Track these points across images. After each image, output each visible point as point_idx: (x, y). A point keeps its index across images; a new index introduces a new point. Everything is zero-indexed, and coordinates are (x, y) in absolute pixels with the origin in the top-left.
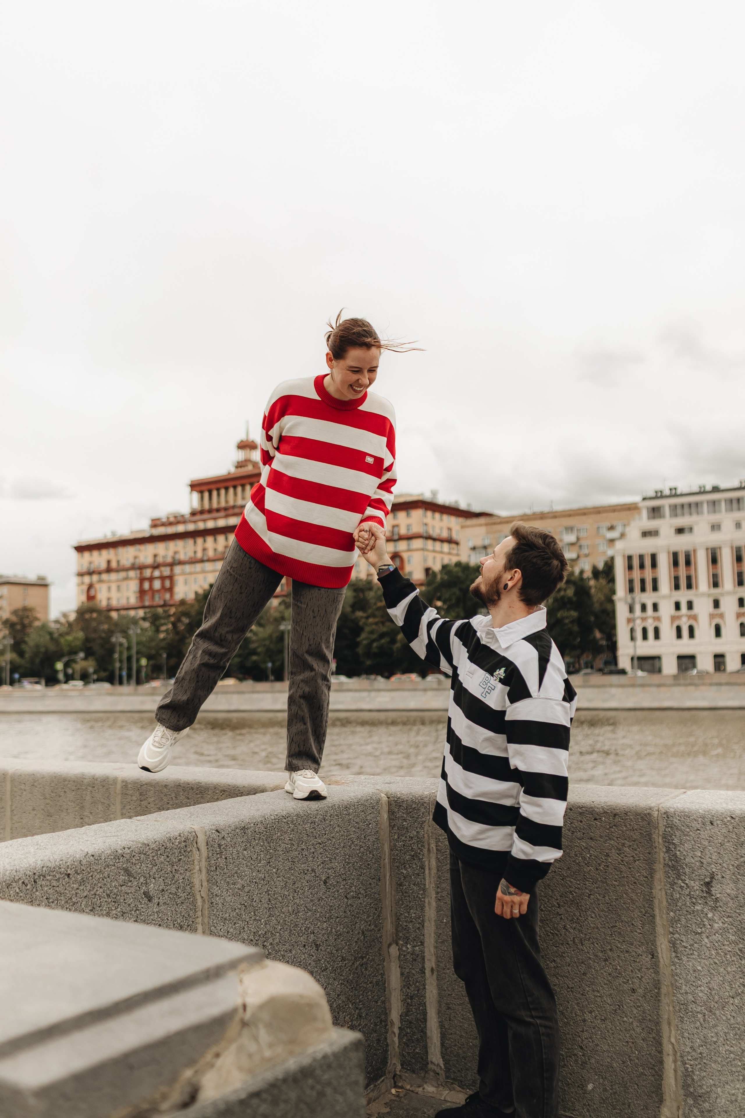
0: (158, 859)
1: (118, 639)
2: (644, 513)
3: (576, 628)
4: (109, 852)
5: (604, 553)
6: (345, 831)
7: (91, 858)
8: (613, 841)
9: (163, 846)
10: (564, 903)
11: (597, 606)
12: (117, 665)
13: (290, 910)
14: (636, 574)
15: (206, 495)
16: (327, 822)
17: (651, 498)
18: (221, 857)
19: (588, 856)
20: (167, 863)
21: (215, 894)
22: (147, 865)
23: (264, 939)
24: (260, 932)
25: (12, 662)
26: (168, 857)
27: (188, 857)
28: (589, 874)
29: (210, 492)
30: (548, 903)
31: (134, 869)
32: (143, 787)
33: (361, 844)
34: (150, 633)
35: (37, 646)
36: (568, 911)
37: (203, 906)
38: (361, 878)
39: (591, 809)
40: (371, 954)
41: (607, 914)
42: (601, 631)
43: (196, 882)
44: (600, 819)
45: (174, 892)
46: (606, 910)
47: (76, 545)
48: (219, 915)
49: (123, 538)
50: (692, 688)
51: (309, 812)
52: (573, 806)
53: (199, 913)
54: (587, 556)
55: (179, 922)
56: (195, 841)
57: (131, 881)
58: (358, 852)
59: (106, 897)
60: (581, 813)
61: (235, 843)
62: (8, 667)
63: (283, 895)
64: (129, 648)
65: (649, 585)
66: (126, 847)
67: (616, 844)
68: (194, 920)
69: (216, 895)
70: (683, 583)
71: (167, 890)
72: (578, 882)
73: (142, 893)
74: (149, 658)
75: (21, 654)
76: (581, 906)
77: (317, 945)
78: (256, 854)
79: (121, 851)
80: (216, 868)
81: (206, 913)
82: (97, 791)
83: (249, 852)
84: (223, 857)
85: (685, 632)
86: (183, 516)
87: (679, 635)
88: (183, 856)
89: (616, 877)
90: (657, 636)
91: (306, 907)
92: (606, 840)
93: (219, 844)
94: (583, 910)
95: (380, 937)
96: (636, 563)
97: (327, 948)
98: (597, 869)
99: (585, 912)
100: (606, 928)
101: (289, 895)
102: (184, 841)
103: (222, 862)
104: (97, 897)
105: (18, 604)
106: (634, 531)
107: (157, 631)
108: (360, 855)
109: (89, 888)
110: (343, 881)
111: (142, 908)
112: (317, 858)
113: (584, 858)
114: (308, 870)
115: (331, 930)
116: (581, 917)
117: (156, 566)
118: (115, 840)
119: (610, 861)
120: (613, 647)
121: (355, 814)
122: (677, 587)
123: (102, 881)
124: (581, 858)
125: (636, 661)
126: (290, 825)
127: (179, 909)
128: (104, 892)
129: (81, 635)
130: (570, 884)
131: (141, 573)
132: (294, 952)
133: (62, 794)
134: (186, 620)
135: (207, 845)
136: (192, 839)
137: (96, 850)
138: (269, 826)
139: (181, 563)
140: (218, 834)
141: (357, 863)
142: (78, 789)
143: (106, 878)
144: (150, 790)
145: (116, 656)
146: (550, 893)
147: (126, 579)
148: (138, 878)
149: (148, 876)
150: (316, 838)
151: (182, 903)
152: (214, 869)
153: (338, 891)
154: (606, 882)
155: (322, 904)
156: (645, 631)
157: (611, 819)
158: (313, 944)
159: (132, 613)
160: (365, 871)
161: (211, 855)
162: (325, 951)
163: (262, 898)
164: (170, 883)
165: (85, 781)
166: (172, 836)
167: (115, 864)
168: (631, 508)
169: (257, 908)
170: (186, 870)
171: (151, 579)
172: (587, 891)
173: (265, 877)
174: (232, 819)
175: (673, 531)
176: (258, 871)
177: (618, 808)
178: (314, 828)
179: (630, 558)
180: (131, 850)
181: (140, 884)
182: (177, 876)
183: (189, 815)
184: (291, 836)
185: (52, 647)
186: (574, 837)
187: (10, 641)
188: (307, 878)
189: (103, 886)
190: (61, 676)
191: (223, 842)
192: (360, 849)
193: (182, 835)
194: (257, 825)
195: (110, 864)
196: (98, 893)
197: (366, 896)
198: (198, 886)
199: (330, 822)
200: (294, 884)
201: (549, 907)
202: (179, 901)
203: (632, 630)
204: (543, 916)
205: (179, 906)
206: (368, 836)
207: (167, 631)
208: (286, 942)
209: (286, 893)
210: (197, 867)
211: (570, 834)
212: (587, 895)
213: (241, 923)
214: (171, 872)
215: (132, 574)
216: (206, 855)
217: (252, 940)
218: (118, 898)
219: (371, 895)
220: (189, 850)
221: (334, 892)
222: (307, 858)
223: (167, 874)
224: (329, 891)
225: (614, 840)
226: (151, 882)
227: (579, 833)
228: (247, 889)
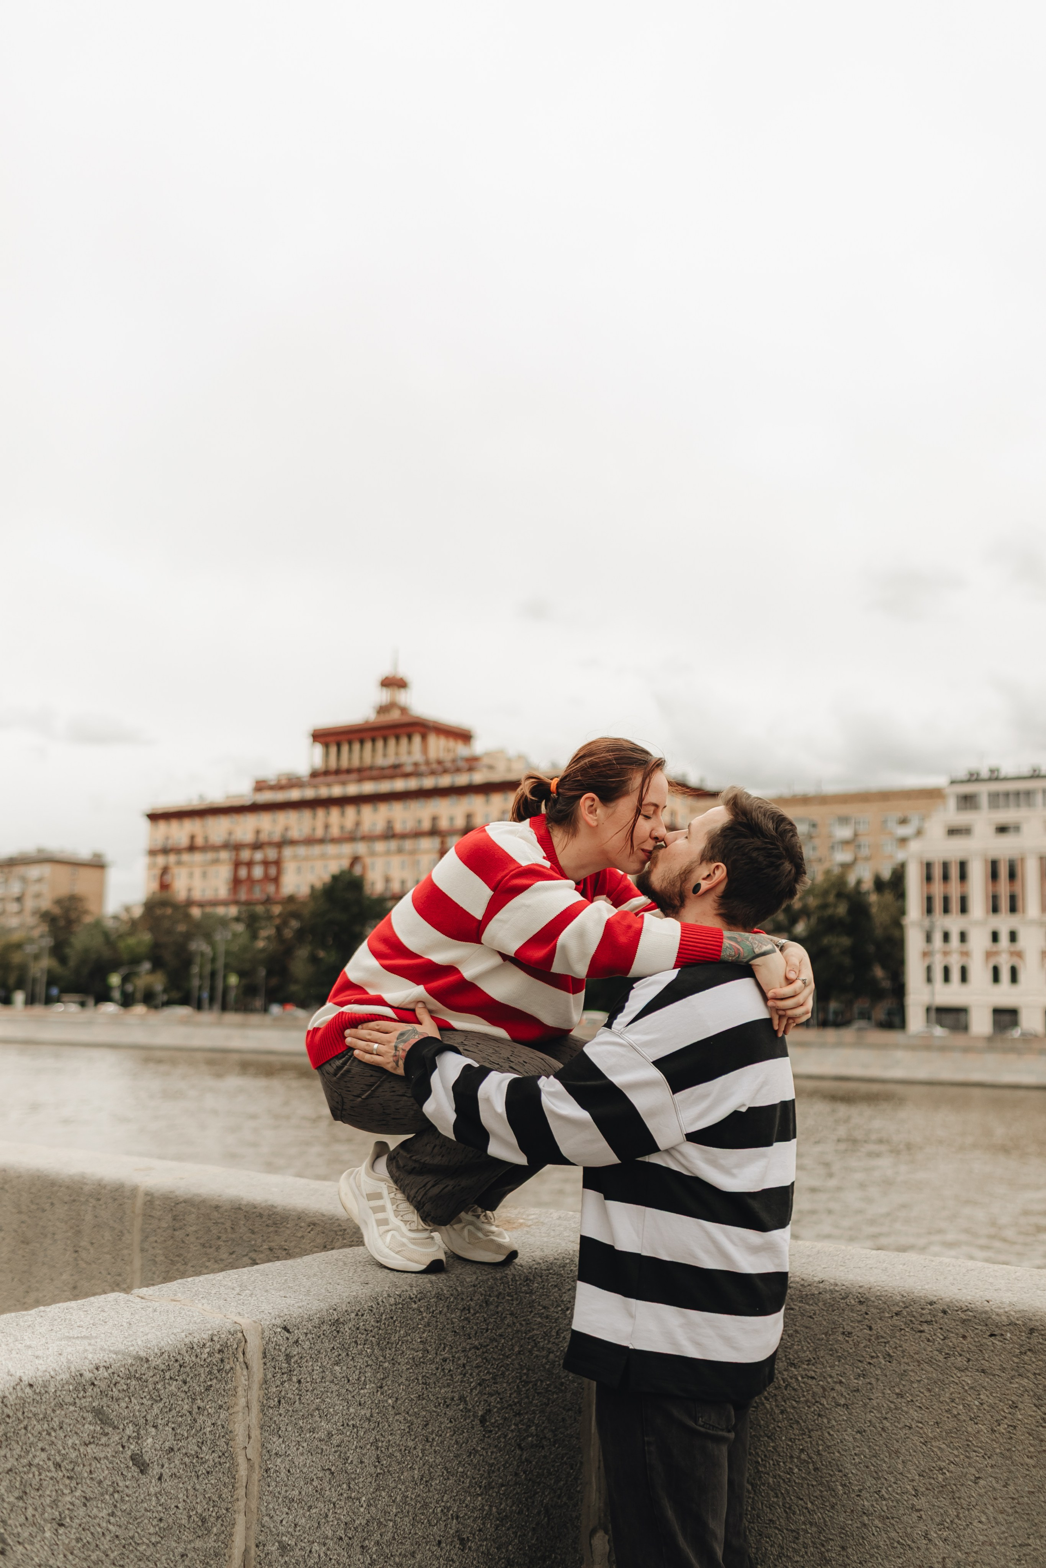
0: (165, 1388)
1: (199, 946)
2: (952, 803)
3: (847, 961)
4: (65, 1376)
5: (891, 857)
6: (523, 1323)
7: (28, 1390)
8: (1026, 1380)
9: (177, 1361)
10: (927, 1489)
11: (879, 932)
12: (196, 982)
13: (416, 1477)
14: (938, 889)
15: (333, 750)
16: (492, 1307)
17: (962, 782)
18: (290, 1380)
19: (977, 1403)
20: (183, 1395)
21: (274, 1451)
22: (141, 1401)
23: (365, 1535)
24: (357, 1522)
25: (50, 972)
26: (185, 1382)
27: (226, 1382)
28: (977, 1438)
29: (339, 745)
30: (894, 1486)
31: (115, 1410)
32: (179, 1206)
33: (549, 1346)
34: (244, 940)
35: (86, 951)
36: (934, 1506)
37: (249, 1477)
38: (548, 1409)
39: (984, 1315)
40: (559, 1552)
41: (1012, 1519)
42: (884, 967)
43: (239, 1430)
44: (1002, 1335)
45: (193, 1452)
46: (1010, 1511)
47: (149, 812)
48: (279, 1493)
49: (215, 806)
50: (1012, 1057)
51: (459, 1289)
52: (949, 1307)
53: (241, 1492)
54: (867, 859)
55: (199, 1511)
56: (240, 1350)
57: (107, 1434)
58: (544, 1360)
59: (53, 1469)
60: (963, 1321)
61: (319, 1352)
62: (44, 979)
63: (403, 1448)
64: (214, 960)
65: (955, 905)
66: (101, 1365)
67: (1032, 1386)
68: (230, 1505)
69: (276, 1454)
70: (1004, 903)
71: (179, 1450)
72: (956, 1452)
73: (128, 1457)
74: (242, 974)
75: (63, 960)
76: (959, 1498)
77: (464, 1539)
78: (357, 1372)
79: (91, 1375)
80: (279, 1402)
81: (255, 1489)
82: (104, 1207)
83: (345, 1368)
84: (295, 1379)
85: (1005, 975)
86: (298, 778)
87: (996, 978)
88: (215, 1381)
89: (1032, 1449)
90: (964, 978)
91: (446, 1468)
92: (1013, 1377)
93: (287, 1355)
94: (964, 1506)
95: (578, 1518)
96: (937, 872)
97: (481, 1545)
98: (993, 1431)
99: (968, 1510)
100: (1008, 1547)
101: (415, 1448)
102: (220, 1351)
103: (290, 1389)
104: (34, 1469)
105: (63, 890)
106: (936, 827)
107: (254, 936)
108: (547, 1367)
109: (18, 1451)
110: (515, 1416)
111: (127, 1487)
112: (471, 1375)
113: (968, 1407)
114: (452, 1399)
115: (490, 1509)
116: (960, 1519)
117: (257, 846)
118: (82, 1348)
119: (1020, 1417)
120: (899, 990)
121: (541, 1291)
122: (995, 909)
123: (47, 1437)
124: (961, 1407)
125: (933, 1014)
126: (424, 1314)
127: (201, 1484)
128: (49, 1459)
129: (147, 937)
130: (939, 1454)
131: (237, 855)
132: (419, 1556)
133: (47, 1206)
134: (295, 924)
135: (265, 1357)
136: (235, 1346)
137: (40, 1373)
138: (384, 1317)
139: (293, 843)
140: (287, 1335)
141: (542, 1381)
142: (74, 1201)
143: (55, 1431)
144: (190, 1213)
145: (195, 970)
146: (900, 1466)
147: (216, 861)
148: (121, 1427)
149: (142, 1421)
150: (470, 1338)
151: (208, 1473)
152: (276, 1403)
153: (506, 1436)
154: (1011, 1458)
155: (475, 1461)
156: (946, 971)
157: (1024, 1338)
158: (456, 1540)
159: (221, 911)
160: (555, 1396)
161: (270, 1376)
162: (477, 1550)
163: (364, 1455)
164: (186, 1435)
165: (87, 1188)
166: (196, 1340)
167: (77, 1401)
168: (933, 795)
169: (353, 1476)
170: (221, 1407)
171: (250, 864)
172: (973, 1471)
173: (371, 1416)
174: (316, 1303)
175: (993, 829)
176: (360, 1404)
177: (1037, 1318)
178: (466, 1319)
179: (929, 866)
180: (110, 1371)
181: (124, 1440)
182: (201, 1419)
183: (238, 1290)
184: (425, 1335)
185: (107, 953)
186: (949, 1364)
187: (48, 942)
188: (450, 1413)
189: (47, 1447)
190: (116, 994)
191: (295, 1351)
192: (548, 1356)
193: (215, 1338)
194: (362, 1315)
195: (66, 1401)
196: (36, 1461)
197: (555, 1442)
198: (241, 1439)
199: (497, 1307)
200: (426, 1425)
201: (897, 1494)
202: (202, 1470)
203: (929, 969)
204: (885, 1508)
205: (201, 1479)
206: (564, 1331)
207: (268, 938)
208: (405, 1538)
209: (411, 1444)
210: (242, 1402)
211: (941, 1358)
212: (973, 1478)
213: (322, 1506)
214: (190, 1413)
215: (224, 855)
216: (261, 1376)
217: (341, 1538)
218: (78, 1469)
219: (564, 1440)
220: (228, 1367)
221: (499, 1437)
222: (451, 1375)
223: (181, 1416)
224: (489, 1437)
225: (1028, 1378)
226: (148, 1433)
227: (959, 1359)
228: (336, 1440)
